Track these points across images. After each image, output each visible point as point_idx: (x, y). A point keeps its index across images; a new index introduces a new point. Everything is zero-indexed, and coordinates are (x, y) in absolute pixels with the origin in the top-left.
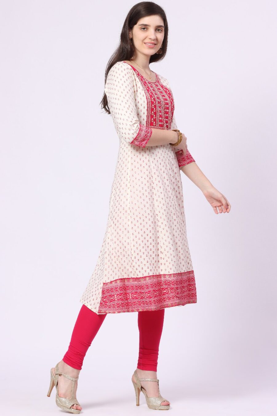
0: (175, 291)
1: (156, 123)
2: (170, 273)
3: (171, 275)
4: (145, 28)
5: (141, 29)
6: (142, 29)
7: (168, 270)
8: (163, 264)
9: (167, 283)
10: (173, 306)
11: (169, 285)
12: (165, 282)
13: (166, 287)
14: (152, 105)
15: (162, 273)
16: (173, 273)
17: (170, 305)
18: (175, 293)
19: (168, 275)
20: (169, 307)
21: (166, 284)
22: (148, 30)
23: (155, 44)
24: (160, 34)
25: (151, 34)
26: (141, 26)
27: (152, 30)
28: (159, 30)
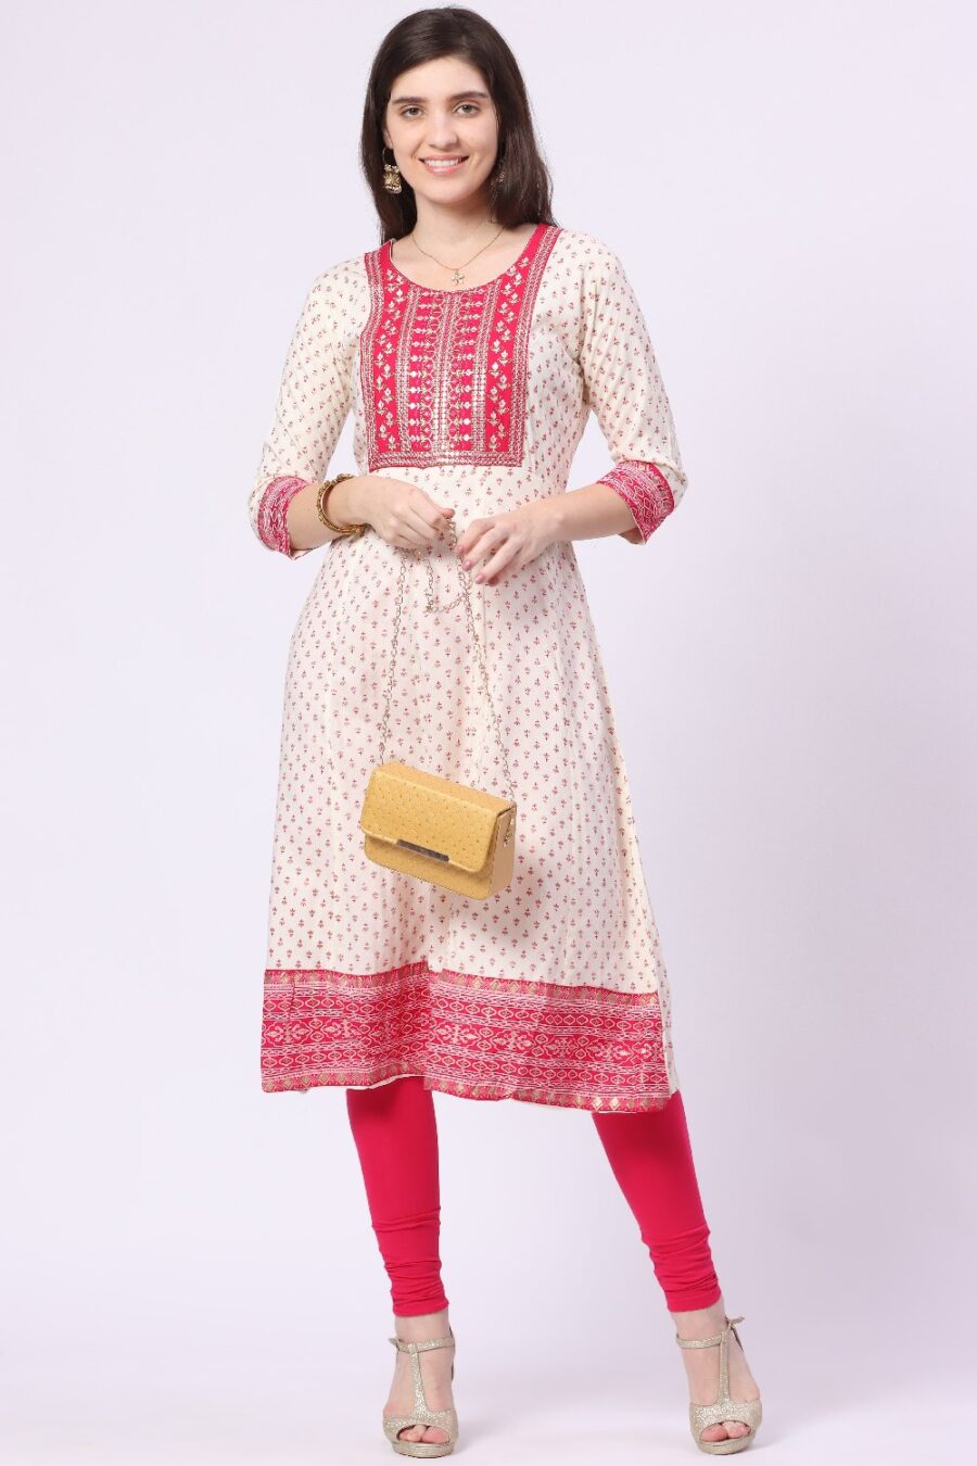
1: (398, 440)
4: (415, 107)
5: (404, 112)
6: (408, 114)
14: (375, 379)
22: (424, 116)
23: (464, 159)
24: (471, 121)
25: (437, 127)
26: (401, 105)
27: (437, 114)
28: (467, 108)
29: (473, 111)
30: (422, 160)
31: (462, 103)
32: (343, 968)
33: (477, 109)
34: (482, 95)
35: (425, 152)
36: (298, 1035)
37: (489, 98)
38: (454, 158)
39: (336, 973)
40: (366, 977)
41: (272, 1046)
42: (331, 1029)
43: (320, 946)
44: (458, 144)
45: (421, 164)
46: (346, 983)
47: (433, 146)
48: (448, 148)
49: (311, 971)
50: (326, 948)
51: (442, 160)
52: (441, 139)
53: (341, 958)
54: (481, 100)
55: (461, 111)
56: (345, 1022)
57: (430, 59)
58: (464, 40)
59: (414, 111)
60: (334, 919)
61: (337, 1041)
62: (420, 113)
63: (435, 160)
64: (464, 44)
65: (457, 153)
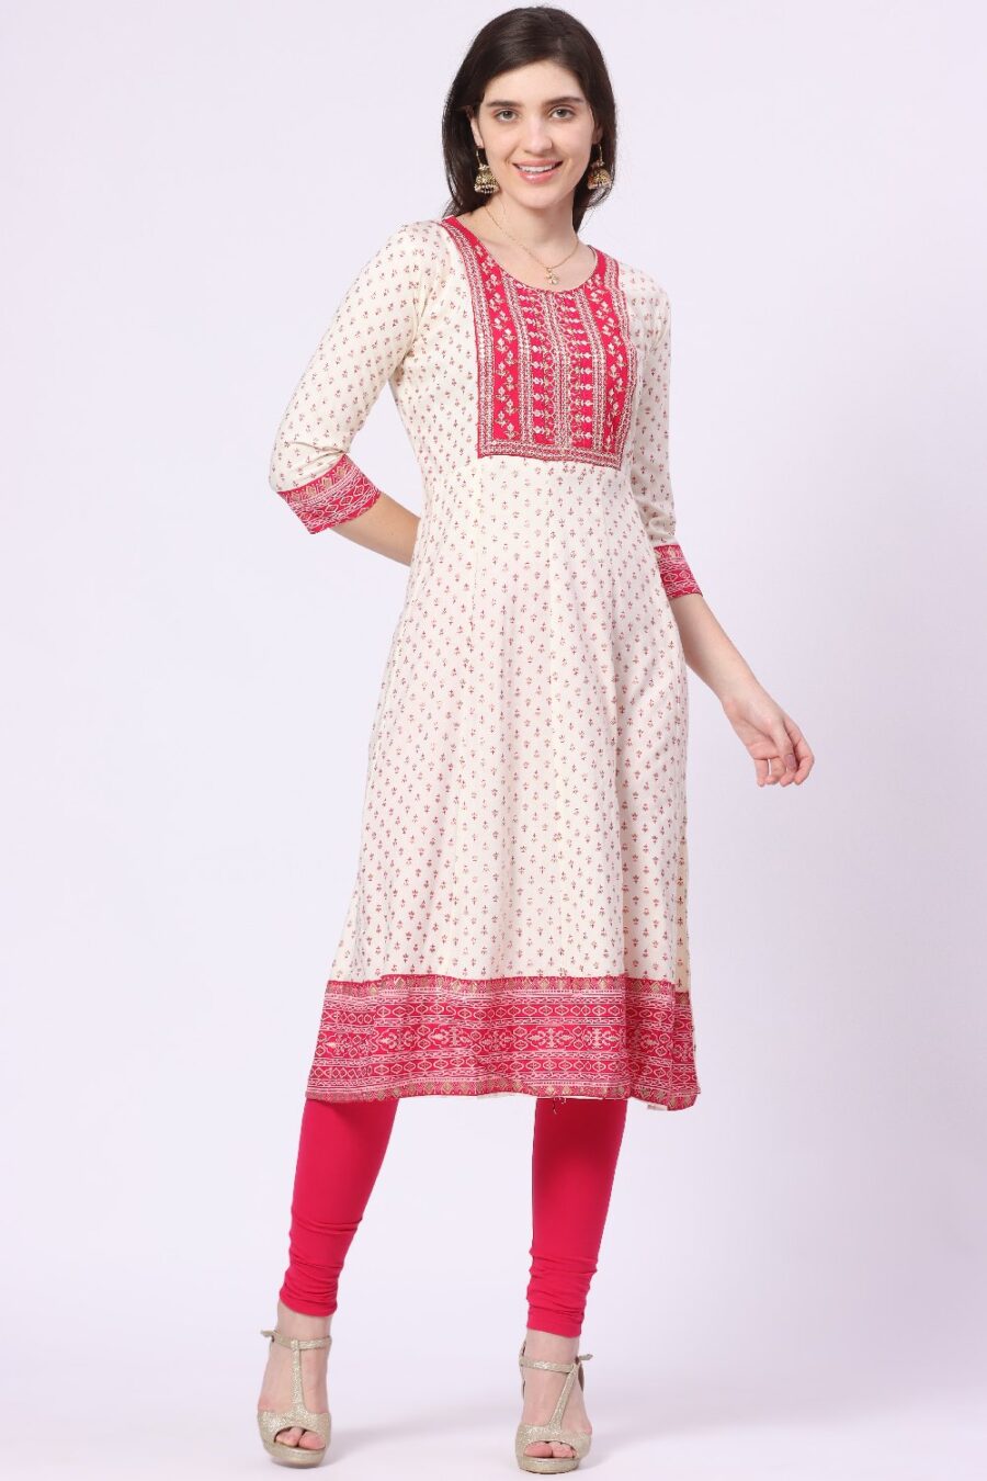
0: (474, 1042)
2: (468, 977)
3: (469, 982)
5: (498, 115)
7: (465, 962)
8: (450, 941)
9: (454, 1011)
10: (457, 1094)
11: (457, 1017)
12: (445, 1005)
13: (446, 1023)
15: (439, 970)
16: (479, 977)
17: (450, 1088)
18: (475, 1049)
19: (461, 980)
20: (444, 1094)
21: (445, 1013)
22: (519, 120)
23: (559, 164)
24: (567, 125)
25: (532, 133)
26: (496, 108)
27: (532, 119)
28: (562, 113)
29: (568, 116)
30: (515, 165)
31: (558, 108)
32: (457, 973)
33: (571, 113)
34: (577, 100)
35: (519, 157)
36: (408, 1042)
37: (585, 102)
38: (548, 164)
39: (449, 978)
40: (482, 981)
41: (385, 1053)
42: (439, 1037)
43: (433, 950)
44: (553, 149)
45: (514, 168)
46: (459, 988)
47: (527, 152)
48: (542, 154)
49: (423, 976)
50: (438, 953)
51: (537, 166)
52: (536, 144)
53: (455, 962)
54: (576, 105)
55: (555, 115)
56: (454, 1029)
57: (527, 64)
58: (559, 44)
59: (509, 114)
60: (451, 922)
61: (445, 1049)
62: (514, 117)
63: (530, 166)
64: (559, 47)
65: (554, 159)
